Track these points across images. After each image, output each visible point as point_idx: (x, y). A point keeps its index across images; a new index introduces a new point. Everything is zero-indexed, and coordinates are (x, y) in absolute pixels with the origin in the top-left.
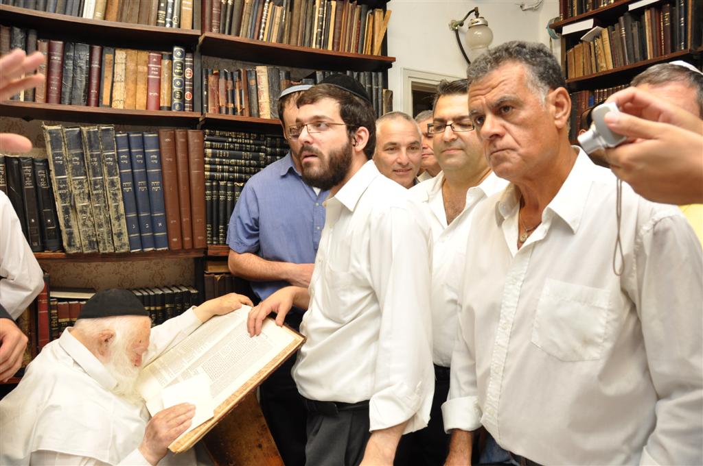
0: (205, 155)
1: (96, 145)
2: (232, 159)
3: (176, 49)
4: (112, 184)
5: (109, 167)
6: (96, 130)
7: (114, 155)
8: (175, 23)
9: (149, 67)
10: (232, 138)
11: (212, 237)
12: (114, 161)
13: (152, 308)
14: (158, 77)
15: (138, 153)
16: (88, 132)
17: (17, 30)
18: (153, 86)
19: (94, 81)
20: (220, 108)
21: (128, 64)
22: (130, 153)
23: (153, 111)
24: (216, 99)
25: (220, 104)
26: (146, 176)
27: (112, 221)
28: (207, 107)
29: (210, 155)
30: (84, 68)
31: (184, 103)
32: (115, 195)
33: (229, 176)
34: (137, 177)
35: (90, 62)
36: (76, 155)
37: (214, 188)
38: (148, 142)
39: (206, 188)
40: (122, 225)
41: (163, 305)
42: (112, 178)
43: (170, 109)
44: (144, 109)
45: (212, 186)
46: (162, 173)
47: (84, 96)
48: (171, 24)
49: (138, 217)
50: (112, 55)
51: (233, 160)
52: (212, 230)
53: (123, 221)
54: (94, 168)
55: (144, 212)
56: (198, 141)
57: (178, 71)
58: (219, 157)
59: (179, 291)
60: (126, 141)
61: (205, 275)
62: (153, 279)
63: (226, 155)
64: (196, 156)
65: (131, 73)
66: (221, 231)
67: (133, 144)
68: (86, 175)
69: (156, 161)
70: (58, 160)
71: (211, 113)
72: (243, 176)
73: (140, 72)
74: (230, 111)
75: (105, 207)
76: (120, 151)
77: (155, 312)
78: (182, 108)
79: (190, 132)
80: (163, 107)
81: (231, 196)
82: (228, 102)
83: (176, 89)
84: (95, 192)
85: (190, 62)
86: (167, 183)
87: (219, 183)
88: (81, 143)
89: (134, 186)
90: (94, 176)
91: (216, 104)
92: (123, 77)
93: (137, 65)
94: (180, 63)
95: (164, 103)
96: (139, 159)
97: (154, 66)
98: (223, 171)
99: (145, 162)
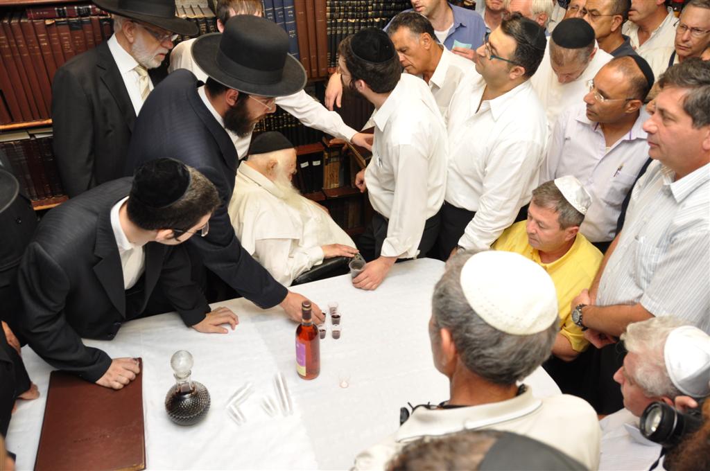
11: (331, 62)
15: (279, 10)
22: (274, 11)
33: (344, 15)
37: (333, 24)
38: (286, 1)
39: (327, 26)
45: (331, 24)
46: (296, 24)
51: (348, 2)
52: (331, 58)
60: (270, 2)
64: (320, 9)
67: (276, 4)
69: (292, 15)
81: (345, 31)
86: (299, 31)
96: (281, 14)
98: (340, 12)
99: (284, 16)
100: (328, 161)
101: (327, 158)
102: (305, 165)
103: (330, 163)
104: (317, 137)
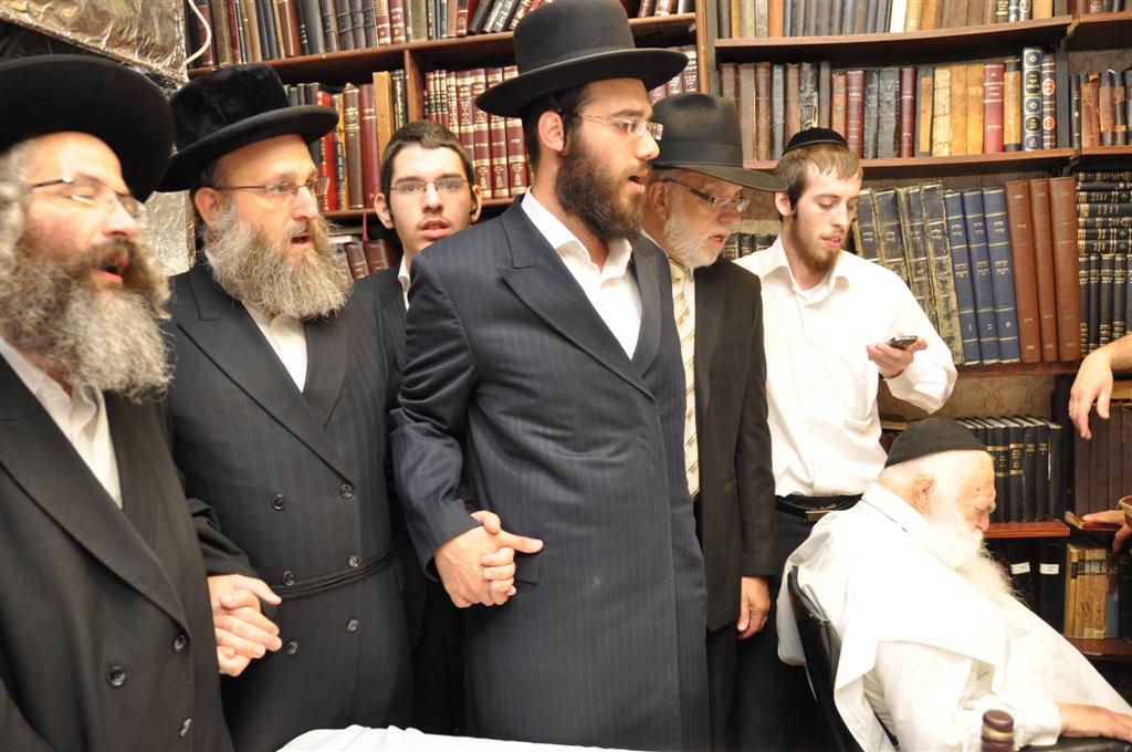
0: (1078, 214)
1: (918, 213)
2: (1124, 216)
3: (1027, 52)
4: (941, 266)
5: (936, 242)
6: (918, 190)
7: (942, 224)
8: (1023, 11)
9: (984, 88)
10: (1124, 181)
11: (1088, 342)
12: (943, 234)
14: (999, 101)
15: (976, 220)
16: (907, 195)
17: (806, 66)
18: (992, 115)
19: (906, 120)
20: (1101, 136)
21: (953, 88)
22: (965, 220)
23: (993, 155)
24: (1094, 122)
25: (1102, 129)
26: (987, 254)
27: (940, 320)
28: (1080, 138)
29: (1086, 214)
30: (893, 102)
31: (1042, 135)
32: (944, 282)
33: (1118, 245)
34: (975, 254)
35: (900, 93)
36: (892, 229)
37: (1093, 264)
38: (988, 202)
39: (1078, 267)
40: (954, 326)
41: (1006, 444)
42: (939, 258)
43: (1019, 147)
44: (979, 152)
45: (1089, 262)
46: (1010, 248)
47: (895, 143)
48: (1018, 13)
49: (976, 314)
50: (930, 79)
51: (1126, 219)
52: (1088, 332)
53: (956, 320)
54: (915, 246)
55: (985, 306)
56: (1067, 194)
57: (1032, 86)
58: (1102, 216)
59: (1032, 425)
60: (958, 204)
62: (984, 405)
63: (1114, 211)
64: (1064, 218)
65: (959, 101)
66: (1103, 332)
67: (968, 208)
68: (904, 255)
69: (1002, 230)
70: (867, 237)
71: (1088, 145)
73: (972, 97)
74: (1120, 140)
75: (931, 300)
76: (950, 218)
78: (1039, 143)
79: (1054, 181)
80: (1009, 145)
81: (1122, 277)
82: (1115, 124)
83: (1028, 115)
84: (916, 280)
85: (1051, 68)
86: (1018, 263)
87: (1101, 257)
88: (897, 213)
89: (971, 269)
90: (916, 257)
91: (1095, 129)
92: (948, 107)
93: (966, 87)
94: (1034, 73)
95: (1011, 138)
96: (978, 228)
97: (993, 83)
98: (1108, 238)
99: (986, 232)
100: (1078, 569)
101: (1075, 560)
102: (1021, 568)
103: (1083, 574)
104: (1052, 507)
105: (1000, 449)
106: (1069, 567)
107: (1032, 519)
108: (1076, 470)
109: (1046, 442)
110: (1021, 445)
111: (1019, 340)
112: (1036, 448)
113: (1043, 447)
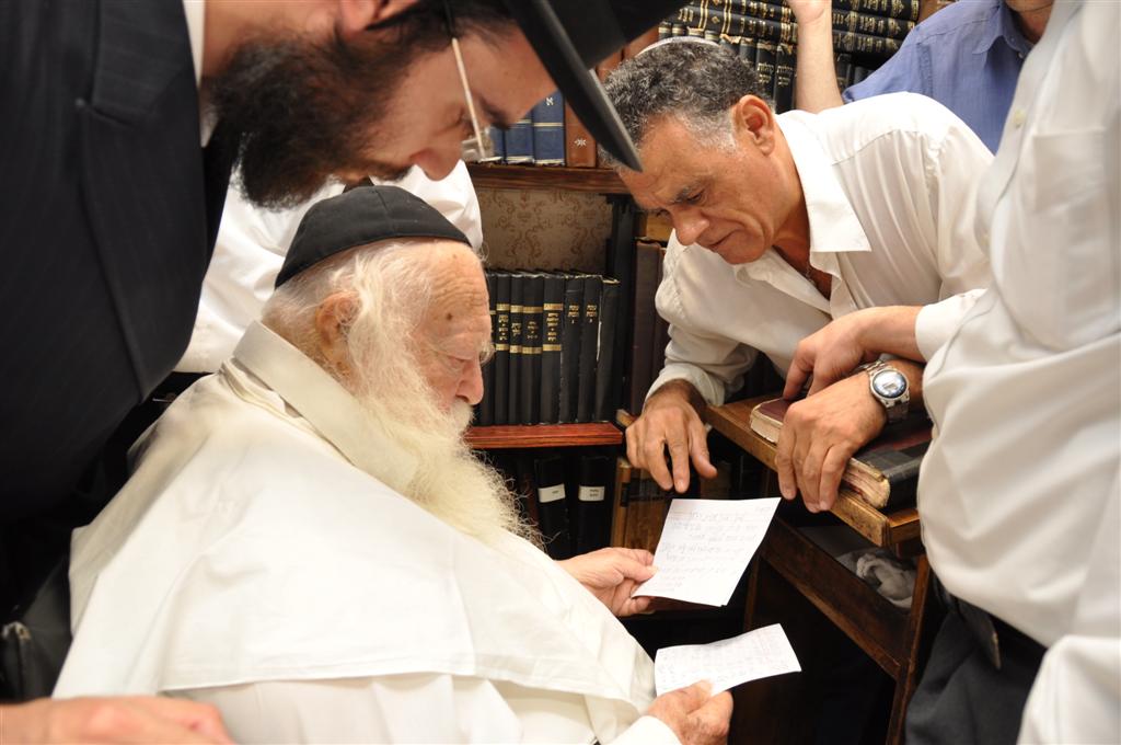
13: (515, 309)
33: (710, 17)
41: (539, 302)
45: (669, 35)
59: (576, 278)
61: (639, 244)
62: (513, 252)
72: (743, 19)
77: (521, 317)
87: (685, 31)
100: (629, 493)
101: (626, 480)
102: (551, 494)
103: (637, 499)
104: (600, 401)
105: (530, 310)
106: (619, 488)
107: (571, 419)
108: (635, 347)
109: (595, 302)
110: (560, 307)
111: (564, 128)
112: (582, 311)
113: (591, 308)
